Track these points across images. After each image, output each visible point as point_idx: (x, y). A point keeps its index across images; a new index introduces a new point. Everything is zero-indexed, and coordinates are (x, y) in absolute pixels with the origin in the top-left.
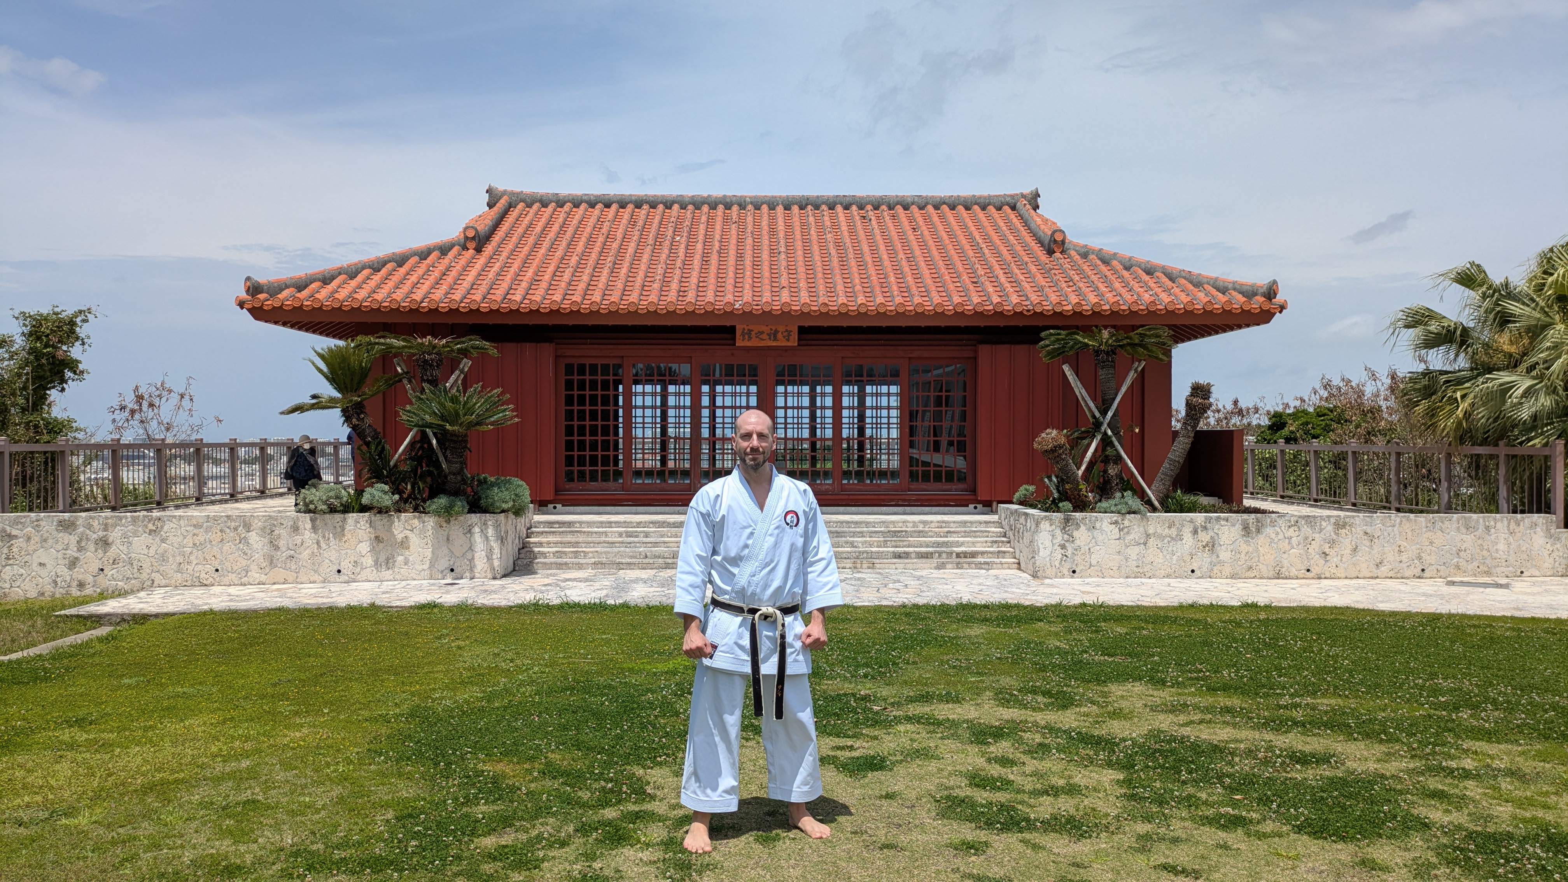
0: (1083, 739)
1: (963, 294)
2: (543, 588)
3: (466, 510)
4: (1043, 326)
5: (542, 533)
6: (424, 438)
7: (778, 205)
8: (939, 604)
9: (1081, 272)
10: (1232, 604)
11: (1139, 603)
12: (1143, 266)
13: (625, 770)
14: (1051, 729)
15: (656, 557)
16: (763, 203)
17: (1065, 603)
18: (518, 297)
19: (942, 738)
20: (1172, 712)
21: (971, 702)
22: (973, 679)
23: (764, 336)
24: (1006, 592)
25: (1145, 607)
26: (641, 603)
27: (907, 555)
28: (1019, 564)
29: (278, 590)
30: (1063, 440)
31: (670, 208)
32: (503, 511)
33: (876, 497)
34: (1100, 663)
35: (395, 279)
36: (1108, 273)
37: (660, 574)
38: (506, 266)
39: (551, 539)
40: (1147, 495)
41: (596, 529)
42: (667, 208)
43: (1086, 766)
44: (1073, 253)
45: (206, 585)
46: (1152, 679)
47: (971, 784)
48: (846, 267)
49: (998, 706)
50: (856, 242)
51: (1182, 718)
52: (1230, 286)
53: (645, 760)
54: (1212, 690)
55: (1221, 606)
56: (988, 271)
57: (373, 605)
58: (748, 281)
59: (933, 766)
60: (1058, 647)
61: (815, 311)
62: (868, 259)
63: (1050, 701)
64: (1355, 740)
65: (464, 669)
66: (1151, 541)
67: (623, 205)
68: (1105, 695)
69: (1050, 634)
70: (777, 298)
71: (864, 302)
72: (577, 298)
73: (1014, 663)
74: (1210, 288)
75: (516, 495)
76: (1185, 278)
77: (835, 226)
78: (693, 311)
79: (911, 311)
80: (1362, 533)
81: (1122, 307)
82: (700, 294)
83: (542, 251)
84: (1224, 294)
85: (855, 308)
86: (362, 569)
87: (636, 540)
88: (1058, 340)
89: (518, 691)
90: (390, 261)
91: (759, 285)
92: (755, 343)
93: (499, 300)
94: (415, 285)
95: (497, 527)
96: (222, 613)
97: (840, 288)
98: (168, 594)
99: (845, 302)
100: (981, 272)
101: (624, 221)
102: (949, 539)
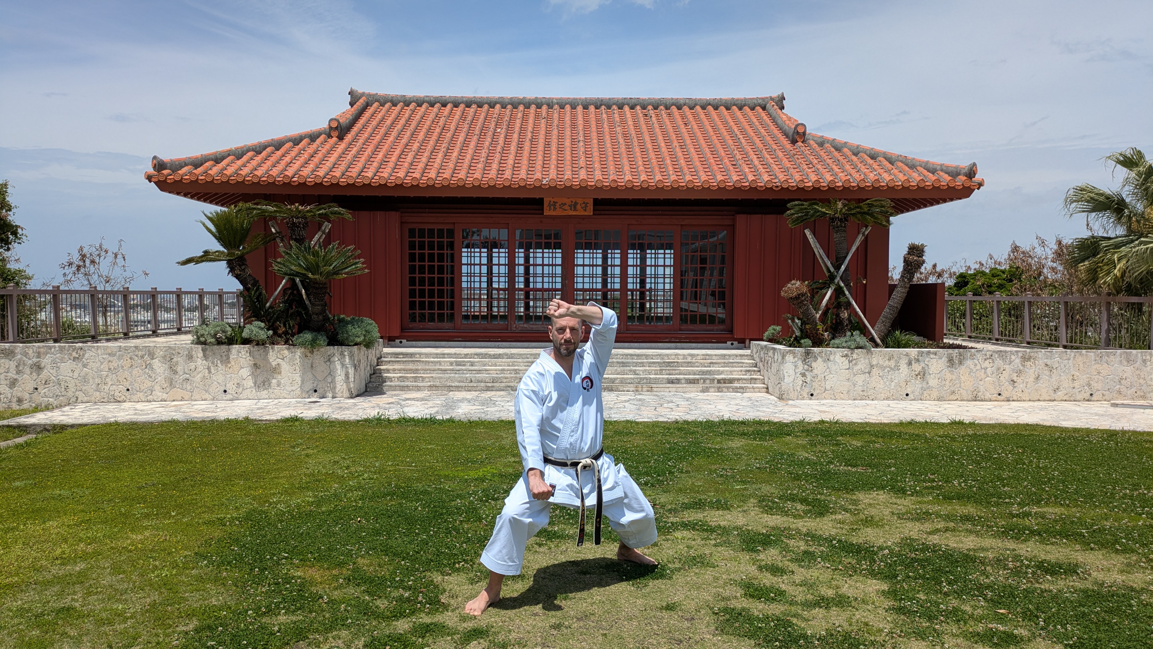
0: (844, 547)
1: (724, 174)
2: (387, 406)
3: (326, 343)
4: (788, 199)
5: (389, 362)
6: (292, 285)
7: (578, 105)
8: (705, 420)
9: (818, 157)
10: (943, 421)
11: (867, 421)
12: (868, 152)
13: (425, 577)
14: (812, 537)
15: (479, 381)
16: (566, 104)
17: (807, 420)
18: (370, 174)
19: (715, 545)
20: (918, 520)
21: (739, 509)
22: (738, 487)
23: (566, 207)
24: (758, 411)
25: (872, 424)
26: (463, 418)
27: (678, 381)
28: (767, 388)
29: (175, 406)
30: (805, 290)
31: (494, 108)
32: (356, 344)
33: (654, 335)
34: (845, 473)
35: (273, 159)
36: (840, 158)
37: (482, 395)
38: (361, 150)
39: (397, 366)
40: (871, 334)
41: (432, 359)
42: (491, 107)
43: (851, 575)
44: (812, 142)
45: (119, 402)
46: (893, 488)
47: (746, 594)
48: (631, 153)
49: (762, 512)
50: (639, 133)
51: (928, 526)
52: (938, 168)
53: (445, 566)
54: (948, 498)
55: (934, 423)
56: (745, 156)
57: (247, 419)
58: (553, 162)
59: (709, 574)
60: (807, 458)
61: (606, 186)
62: (649, 146)
63: (807, 508)
64: (1092, 549)
65: (305, 475)
66: (874, 371)
67: (456, 105)
68: (855, 502)
69: (798, 446)
70: (577, 176)
71: (646, 179)
72: (417, 175)
73: (772, 472)
74: (922, 169)
75: (366, 331)
76: (902, 162)
77: (623, 121)
78: (510, 186)
79: (683, 186)
80: (1043, 365)
81: (852, 184)
82: (515, 172)
83: (391, 139)
84: (933, 174)
85: (639, 184)
86: (243, 389)
87: (464, 368)
88: (802, 209)
89: (345, 495)
90: (269, 146)
91: (562, 166)
92: (559, 212)
93: (354, 176)
94: (288, 165)
95: (351, 356)
96: (125, 424)
97: (627, 168)
98: (87, 409)
99: (631, 179)
100: (738, 156)
101: (457, 117)
102: (711, 368)
